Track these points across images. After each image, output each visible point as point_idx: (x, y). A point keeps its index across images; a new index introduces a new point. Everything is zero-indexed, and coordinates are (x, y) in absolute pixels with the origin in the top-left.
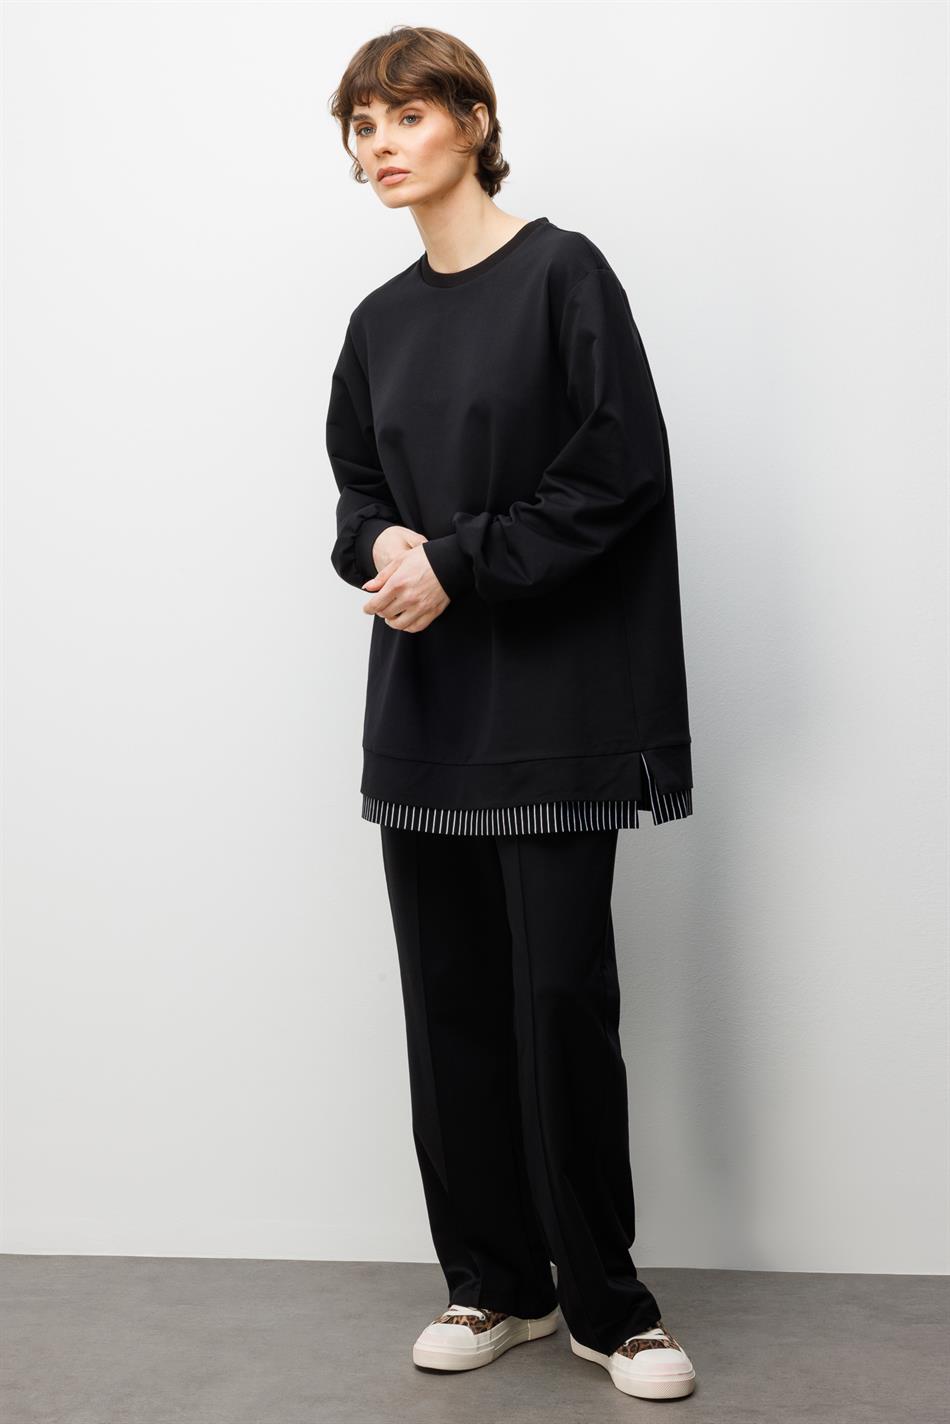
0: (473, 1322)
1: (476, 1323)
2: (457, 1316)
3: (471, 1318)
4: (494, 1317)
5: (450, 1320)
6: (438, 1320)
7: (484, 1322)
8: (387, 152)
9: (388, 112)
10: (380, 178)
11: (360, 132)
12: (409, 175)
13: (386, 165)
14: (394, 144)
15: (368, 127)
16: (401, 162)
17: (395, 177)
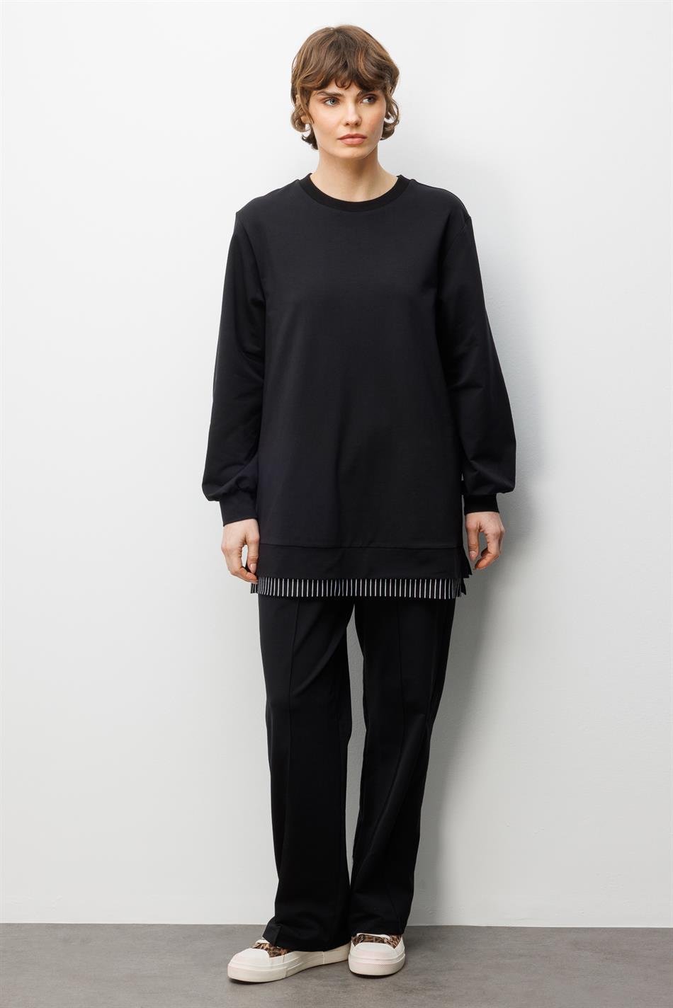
2: (264, 944)
5: (259, 946)
8: (357, 125)
9: (358, 95)
10: (342, 139)
11: (325, 102)
12: (366, 140)
13: (354, 132)
14: (360, 117)
15: (335, 99)
16: (363, 130)
17: (356, 140)
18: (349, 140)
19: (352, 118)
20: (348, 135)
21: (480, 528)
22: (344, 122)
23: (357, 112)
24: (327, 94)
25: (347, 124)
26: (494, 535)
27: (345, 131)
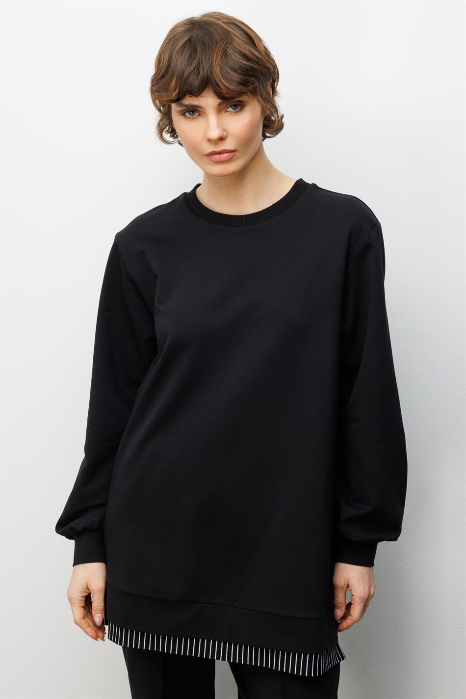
8: (221, 139)
9: (219, 105)
11: (184, 113)
12: (236, 153)
14: (224, 130)
15: (194, 111)
16: (229, 145)
18: (217, 157)
19: (215, 134)
21: (348, 586)
24: (185, 106)
26: (361, 598)
27: (210, 149)
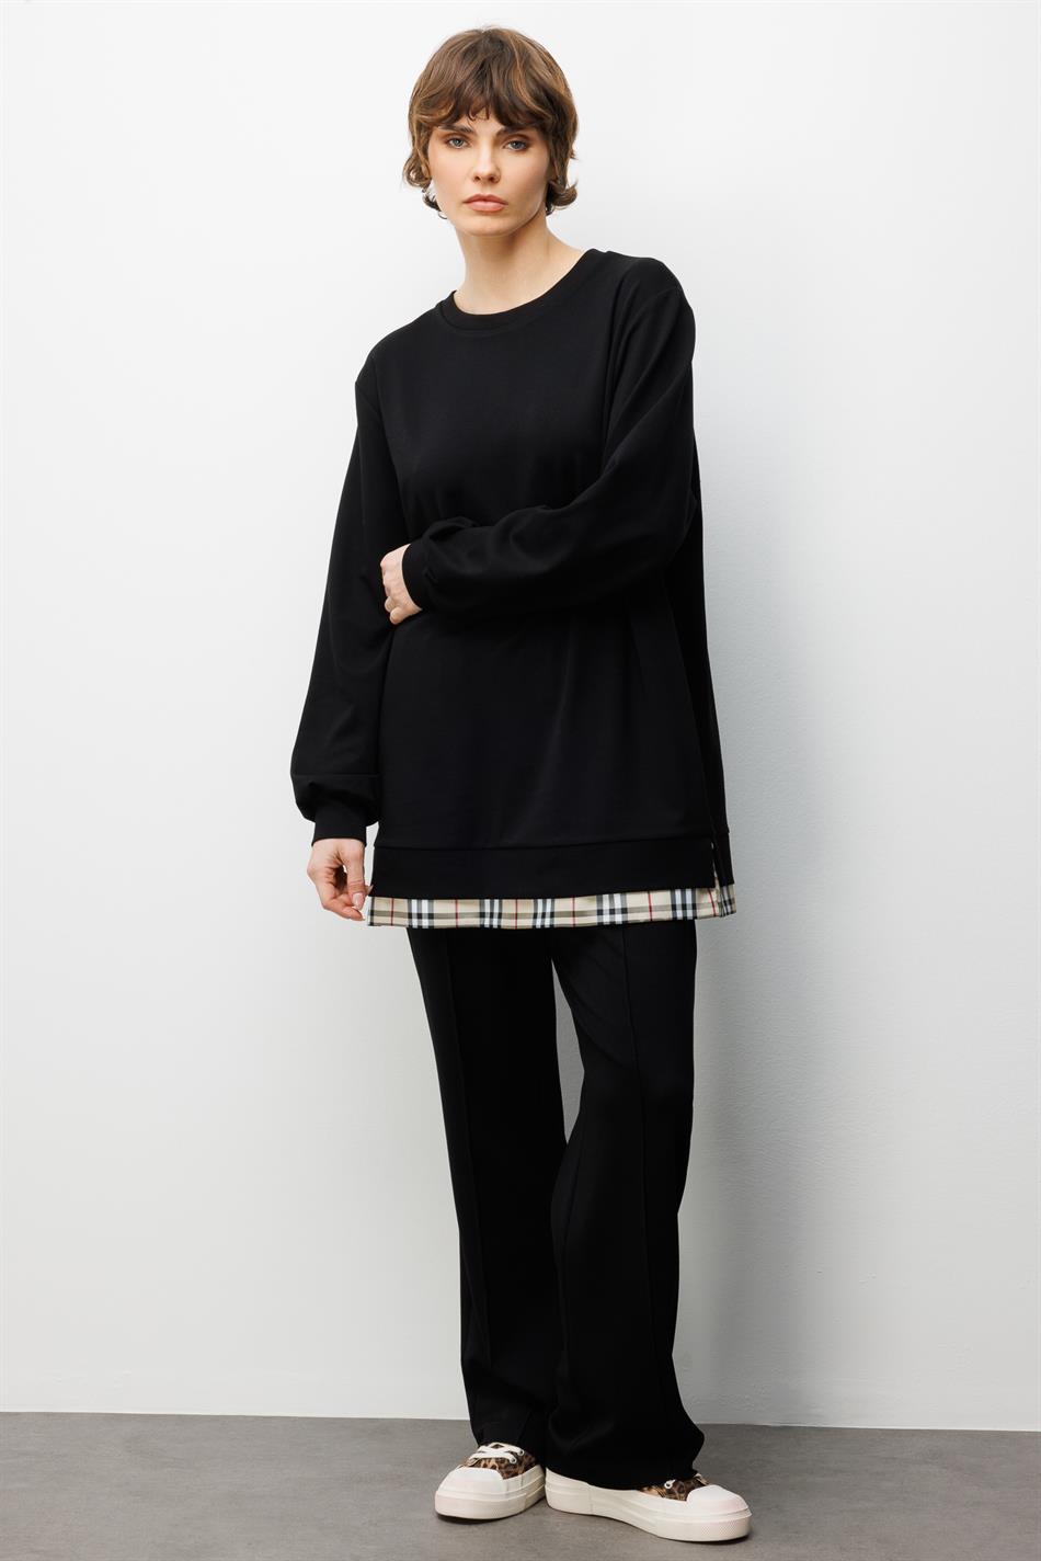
0: (503, 1465)
1: (506, 1467)
2: (485, 1459)
3: (501, 1461)
4: (526, 1461)
5: (478, 1463)
6: (464, 1464)
7: (515, 1466)
10: (469, 201)
13: (488, 192)
17: (490, 205)
20: (477, 196)
22: (472, 175)
23: (493, 159)
25: (477, 178)
